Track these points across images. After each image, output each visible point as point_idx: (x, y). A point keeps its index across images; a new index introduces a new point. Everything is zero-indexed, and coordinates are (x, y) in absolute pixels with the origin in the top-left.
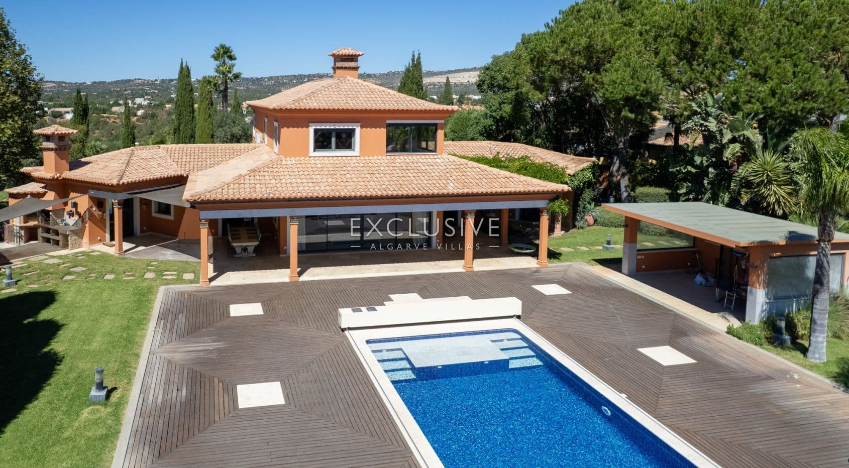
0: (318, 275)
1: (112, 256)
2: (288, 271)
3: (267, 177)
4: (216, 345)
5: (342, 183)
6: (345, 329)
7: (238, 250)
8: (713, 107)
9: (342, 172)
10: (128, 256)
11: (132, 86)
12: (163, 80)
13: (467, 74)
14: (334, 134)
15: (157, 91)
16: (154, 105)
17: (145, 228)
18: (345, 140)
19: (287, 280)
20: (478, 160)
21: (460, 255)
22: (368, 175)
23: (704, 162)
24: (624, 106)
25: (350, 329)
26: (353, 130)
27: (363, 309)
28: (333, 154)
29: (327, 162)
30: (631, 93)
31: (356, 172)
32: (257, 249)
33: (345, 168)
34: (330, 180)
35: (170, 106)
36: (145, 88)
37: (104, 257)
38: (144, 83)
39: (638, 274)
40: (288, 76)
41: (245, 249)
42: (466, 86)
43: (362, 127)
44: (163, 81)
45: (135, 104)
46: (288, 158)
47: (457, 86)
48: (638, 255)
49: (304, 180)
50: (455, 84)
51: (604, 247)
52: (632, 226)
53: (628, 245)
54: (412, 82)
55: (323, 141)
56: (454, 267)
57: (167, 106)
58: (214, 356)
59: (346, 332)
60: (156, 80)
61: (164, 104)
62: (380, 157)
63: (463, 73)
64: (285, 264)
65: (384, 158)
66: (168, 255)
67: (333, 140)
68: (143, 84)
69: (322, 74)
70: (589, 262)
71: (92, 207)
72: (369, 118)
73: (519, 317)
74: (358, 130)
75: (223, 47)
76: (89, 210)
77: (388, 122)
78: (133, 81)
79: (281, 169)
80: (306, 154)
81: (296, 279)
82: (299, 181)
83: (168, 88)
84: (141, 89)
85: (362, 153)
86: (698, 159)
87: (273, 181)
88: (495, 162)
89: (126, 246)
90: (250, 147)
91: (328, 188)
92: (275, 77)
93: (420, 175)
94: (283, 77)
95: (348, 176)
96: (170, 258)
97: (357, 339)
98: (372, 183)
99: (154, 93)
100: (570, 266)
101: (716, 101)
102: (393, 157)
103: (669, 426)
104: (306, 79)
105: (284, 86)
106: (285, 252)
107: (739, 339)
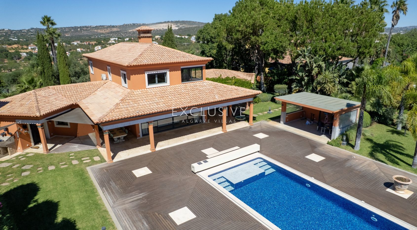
0: (163, 146)
1: (43, 155)
2: (149, 146)
3: (131, 103)
4: (141, 195)
5: (170, 102)
6: (196, 173)
7: (115, 140)
8: (307, 52)
9: (166, 96)
10: (53, 153)
13: (162, 25)
14: (156, 76)
17: (52, 134)
18: (162, 78)
19: (150, 151)
21: (220, 125)
22: (179, 96)
23: (303, 75)
24: (271, 52)
25: (198, 172)
26: (166, 73)
27: (202, 162)
28: (157, 86)
29: (156, 90)
30: (275, 47)
31: (173, 95)
32: (125, 138)
33: (166, 93)
34: (163, 100)
37: (37, 156)
39: (287, 123)
41: (119, 139)
42: (162, 31)
43: (170, 71)
46: (136, 91)
47: (158, 31)
48: (287, 116)
49: (151, 102)
50: (157, 30)
51: (268, 112)
52: (284, 104)
53: (283, 112)
55: (151, 80)
56: (217, 131)
58: (145, 201)
59: (197, 174)
62: (179, 85)
63: (160, 25)
65: (181, 85)
66: (76, 148)
67: (156, 79)
69: (87, 26)
70: (266, 120)
71: (20, 129)
72: (172, 67)
73: (258, 152)
74: (168, 73)
75: (46, 17)
76: (18, 131)
77: (182, 67)
79: (136, 98)
80: (145, 87)
81: (154, 151)
82: (148, 103)
85: (171, 84)
86: (300, 74)
87: (136, 105)
89: (49, 146)
90: (102, 83)
91: (164, 105)
93: (201, 92)
94: (65, 28)
95: (170, 97)
96: (79, 150)
97: (204, 176)
98: (183, 100)
101: (308, 50)
102: (185, 84)
103: (333, 187)
104: (79, 29)
105: (67, 33)
106: (139, 136)
107: (332, 145)
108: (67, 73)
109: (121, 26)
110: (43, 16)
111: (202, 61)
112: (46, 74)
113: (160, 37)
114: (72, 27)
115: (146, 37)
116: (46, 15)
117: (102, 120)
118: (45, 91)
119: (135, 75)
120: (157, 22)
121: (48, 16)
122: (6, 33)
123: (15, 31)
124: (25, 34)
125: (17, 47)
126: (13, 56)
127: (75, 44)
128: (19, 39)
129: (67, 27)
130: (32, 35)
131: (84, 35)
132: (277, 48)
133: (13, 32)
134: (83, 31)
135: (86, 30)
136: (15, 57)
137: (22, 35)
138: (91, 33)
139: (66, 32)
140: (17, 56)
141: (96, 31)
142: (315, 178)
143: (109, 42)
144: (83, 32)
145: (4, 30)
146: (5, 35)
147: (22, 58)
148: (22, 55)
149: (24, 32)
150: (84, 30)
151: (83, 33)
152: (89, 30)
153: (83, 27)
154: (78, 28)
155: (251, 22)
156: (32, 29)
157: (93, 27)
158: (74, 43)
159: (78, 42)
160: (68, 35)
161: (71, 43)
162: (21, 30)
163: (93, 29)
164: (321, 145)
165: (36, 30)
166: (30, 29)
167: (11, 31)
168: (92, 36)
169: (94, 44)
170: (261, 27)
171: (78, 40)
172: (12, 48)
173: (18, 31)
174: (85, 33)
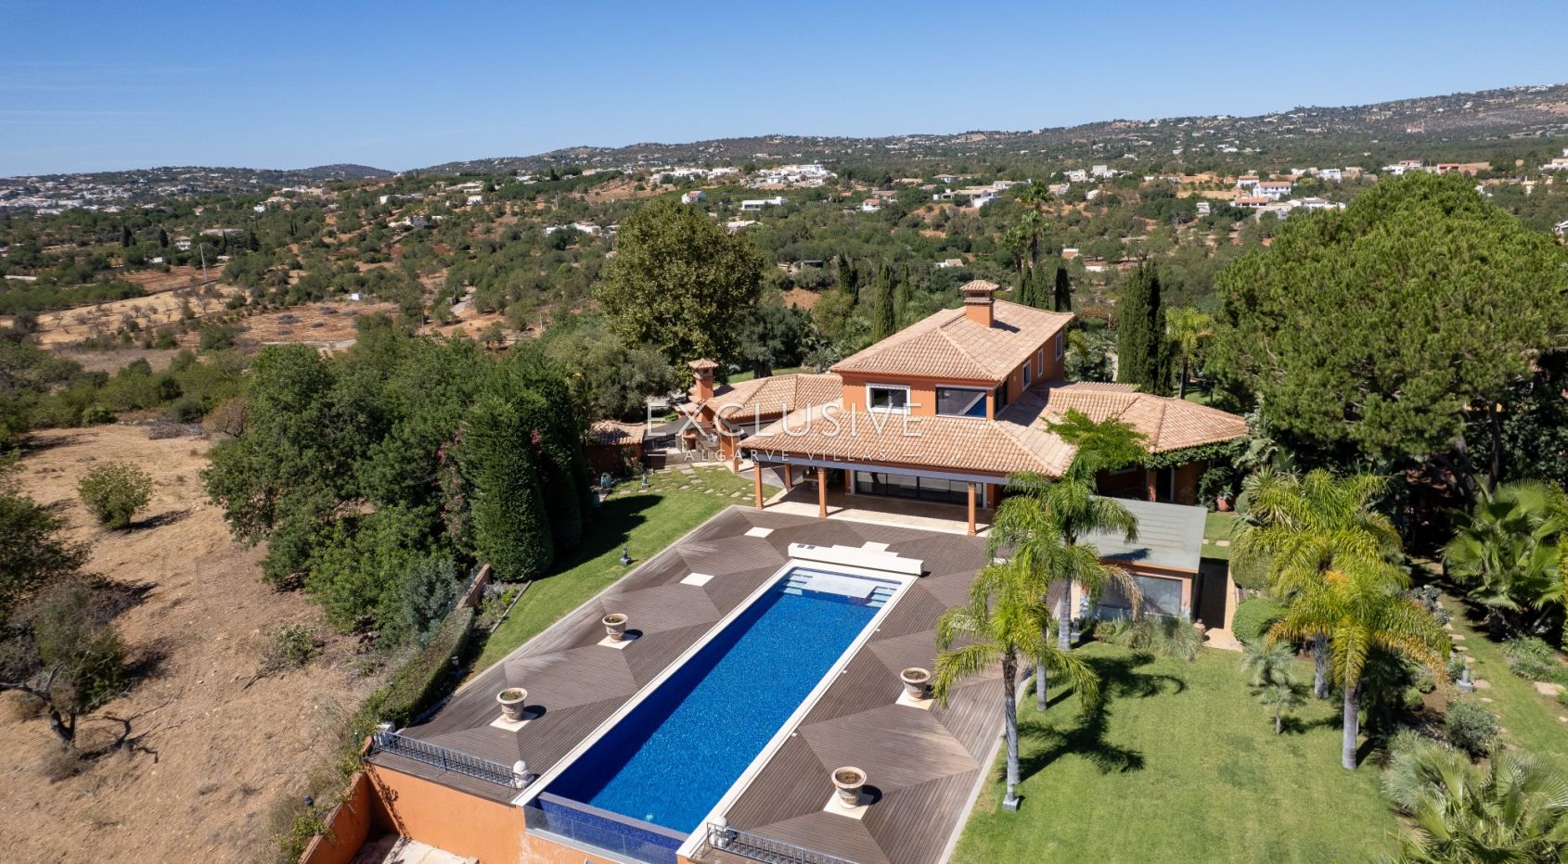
11: (1108, 133)
12: (1165, 120)
15: (1150, 143)
16: (1124, 178)
19: (817, 515)
26: (906, 392)
28: (887, 411)
35: (1152, 178)
36: (1131, 136)
38: (1129, 127)
40: (1426, 100)
43: (912, 389)
44: (1164, 122)
45: (1090, 176)
55: (879, 397)
57: (1147, 178)
59: (789, 559)
60: (1152, 121)
61: (1141, 176)
68: (1128, 130)
69: (1512, 88)
72: (917, 382)
74: (909, 393)
78: (1110, 124)
80: (863, 409)
81: (827, 516)
83: (1172, 135)
84: (1123, 140)
92: (1396, 102)
94: (1414, 102)
99: (1145, 146)
104: (1469, 104)
105: (1413, 121)
114: (1443, 97)
115: (975, 304)
122: (1218, 128)
123: (1244, 119)
124: (1271, 127)
125: (1207, 182)
126: (1173, 212)
127: (1397, 173)
128: (1244, 147)
129: (1424, 96)
130: (1289, 131)
131: (1482, 128)
133: (1238, 125)
134: (1484, 111)
135: (1500, 106)
136: (1178, 214)
137: (1261, 132)
138: (1518, 119)
139: (1413, 119)
140: (1182, 213)
141: (1543, 107)
143: (1546, 166)
144: (1481, 115)
145: (1215, 118)
146: (1214, 134)
147: (1196, 220)
148: (1201, 210)
149: (1270, 122)
150: (1488, 107)
151: (1484, 119)
152: (1511, 106)
153: (1491, 94)
154: (1468, 97)
156: (1298, 110)
157: (1539, 93)
158: (1392, 167)
159: (1414, 165)
160: (1415, 130)
161: (1385, 168)
162: (1262, 117)
163: (1531, 101)
165: (1310, 116)
166: (1292, 112)
167: (1232, 121)
168: (1517, 128)
169: (1474, 173)
171: (1412, 158)
172: (1192, 183)
173: (1253, 119)
174: (1492, 118)
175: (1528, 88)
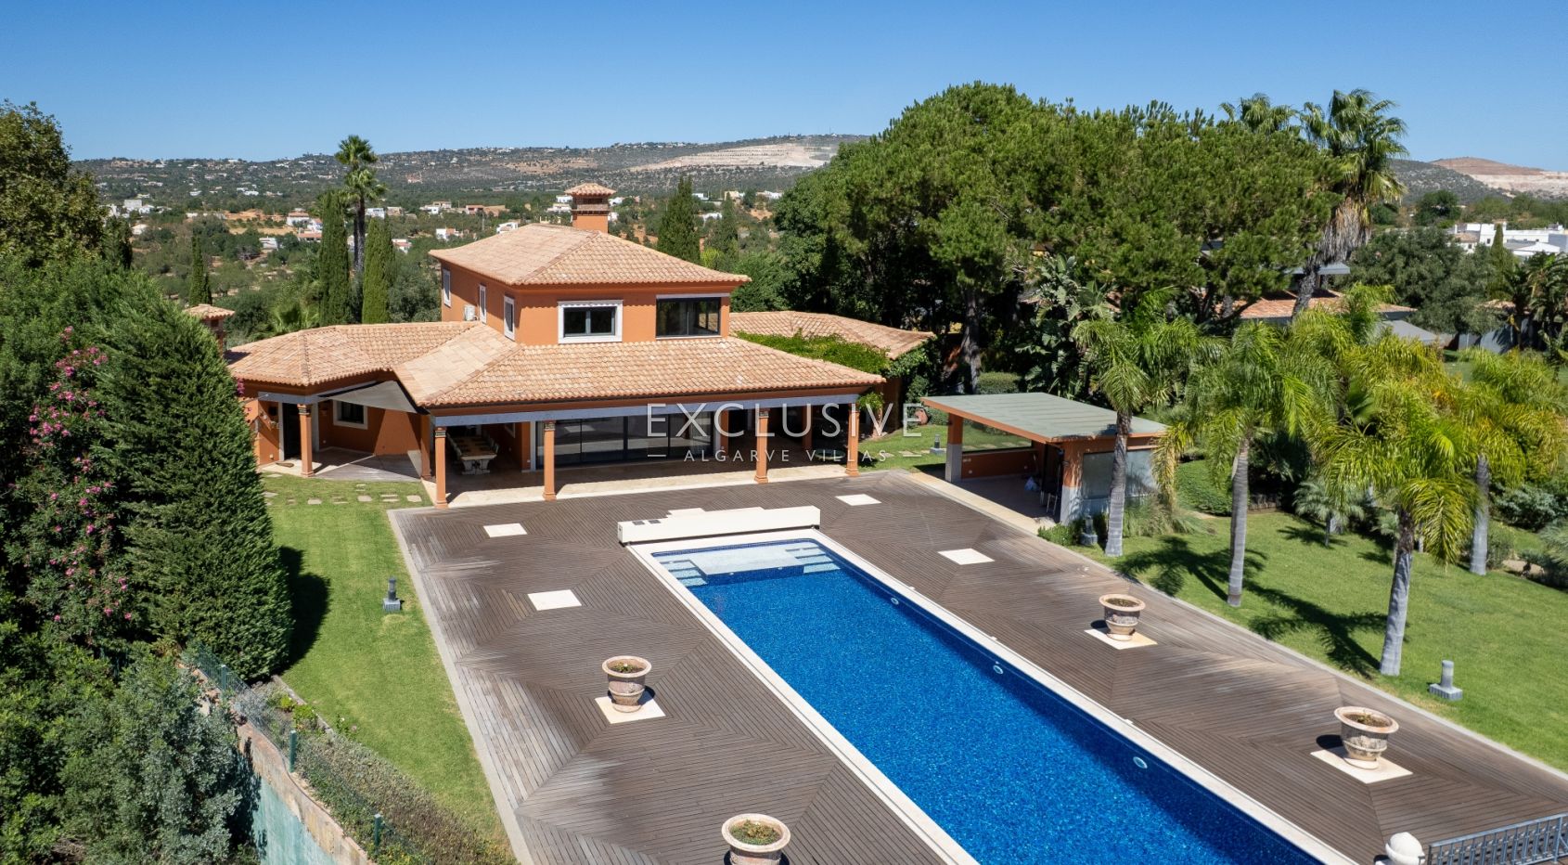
0: (578, 492)
1: (300, 478)
2: (541, 489)
3: (511, 373)
4: (485, 564)
5: (606, 379)
6: (626, 544)
7: (468, 466)
8: (1064, 273)
9: (603, 365)
10: (321, 478)
11: (107, 172)
12: (172, 161)
13: (760, 149)
14: (588, 314)
15: (160, 184)
16: (164, 214)
17: (326, 440)
18: (602, 322)
19: (541, 498)
20: (774, 342)
21: (750, 465)
22: (636, 368)
23: (1052, 342)
24: (960, 268)
25: (631, 543)
26: (614, 309)
27: (645, 521)
28: (588, 341)
29: (582, 351)
30: (969, 253)
31: (621, 364)
32: (491, 463)
33: (606, 359)
34: (590, 375)
35: (195, 215)
36: (136, 176)
37: (287, 479)
38: (132, 166)
39: (967, 480)
40: (419, 154)
41: (476, 464)
42: (757, 172)
43: (624, 305)
44: (171, 163)
45: (124, 211)
46: (531, 347)
47: (742, 171)
48: (964, 458)
49: (558, 376)
50: (738, 168)
51: (932, 451)
52: (956, 424)
53: (952, 445)
54: (679, 220)
55: (574, 323)
56: (744, 478)
57: (190, 215)
58: (491, 572)
59: (628, 547)
60: (158, 162)
61: (182, 212)
62: (648, 343)
63: (752, 148)
64: (538, 480)
65: (653, 343)
66: (374, 475)
67: (588, 322)
68: (131, 169)
69: (485, 149)
70: (909, 469)
71: (262, 415)
72: (633, 293)
73: (817, 527)
74: (620, 309)
75: (354, 140)
76: (259, 418)
77: (659, 297)
78: (109, 162)
79: (526, 362)
80: (554, 340)
81: (550, 498)
82: (552, 376)
83: (182, 178)
84: (127, 180)
85: (626, 338)
86: (1046, 338)
87: (520, 378)
88: (796, 345)
89: (315, 465)
90: (462, 327)
91: (589, 385)
93: (700, 365)
94: (409, 155)
95: (612, 369)
96: (379, 478)
97: (643, 554)
98: (642, 378)
99: (156, 187)
100: (886, 474)
101: (1068, 266)
102: (664, 342)
103: (948, 608)
104: (455, 160)
105: (412, 172)
106: (528, 466)
107: (1048, 540)
108: (382, 299)
109: (603, 150)
110: (346, 138)
111: (723, 283)
112: (331, 299)
113: (742, 195)
114: (432, 152)
115: (591, 213)
116: (354, 133)
117: (434, 401)
118: (326, 335)
119: (531, 307)
120: (741, 139)
121: (362, 138)
122: (231, 172)
123: (256, 164)
124: (284, 173)
125: (254, 219)
126: (238, 247)
127: (434, 213)
128: (265, 191)
129: (418, 151)
130: (303, 177)
131: (468, 181)
132: (975, 255)
133: (251, 168)
134: (469, 167)
135: (479, 163)
136: (244, 249)
137: (275, 176)
138: (495, 175)
139: (411, 170)
140: (249, 248)
141: (511, 166)
142: (916, 589)
143: (550, 209)
144: (466, 170)
145: (226, 161)
146: (228, 178)
147: (262, 256)
148: (265, 245)
149: (282, 168)
150: (471, 164)
151: (468, 173)
152: (487, 163)
153: (470, 152)
154: (453, 153)
155: (917, 174)
156: (307, 157)
157: (504, 154)
158: (429, 208)
159: (445, 206)
160: (416, 181)
161: (422, 208)
162: (273, 163)
163: (501, 160)
164: (1017, 535)
165: (318, 163)
166: (301, 159)
167: (244, 165)
168: (496, 183)
169: (496, 214)
170: (951, 191)
171: (446, 199)
172: (240, 221)
173: (264, 163)
174: (473, 173)
175: (496, 149)
